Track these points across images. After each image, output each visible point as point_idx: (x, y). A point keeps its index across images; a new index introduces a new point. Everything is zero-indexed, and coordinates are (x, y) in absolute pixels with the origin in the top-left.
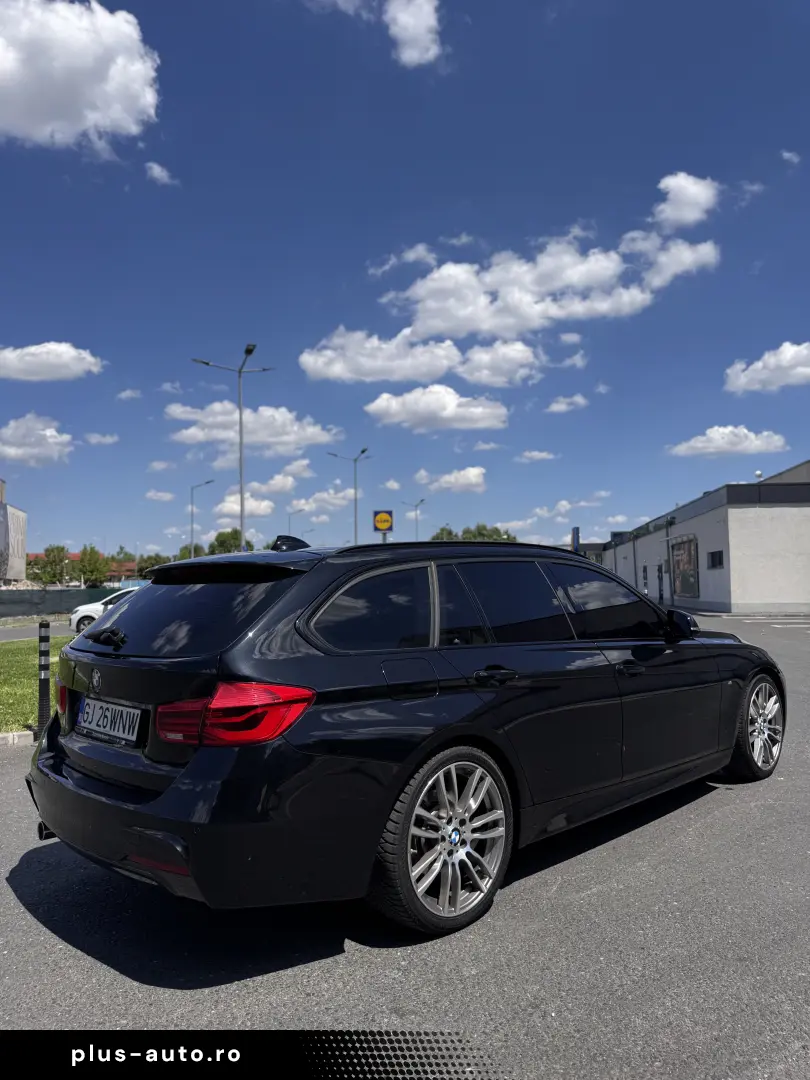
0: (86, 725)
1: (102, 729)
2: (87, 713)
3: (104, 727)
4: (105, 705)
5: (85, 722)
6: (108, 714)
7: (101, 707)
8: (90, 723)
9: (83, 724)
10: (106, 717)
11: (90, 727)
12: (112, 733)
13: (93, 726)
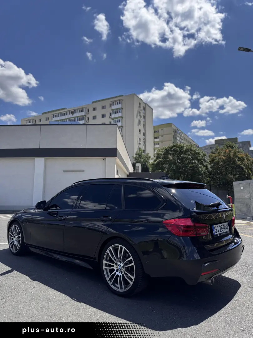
0: (217, 233)
1: (222, 232)
2: (216, 230)
3: (223, 231)
4: (220, 225)
5: (216, 233)
6: (222, 227)
7: (220, 226)
8: (218, 232)
9: (216, 234)
10: (222, 228)
11: (219, 233)
12: (225, 231)
13: (220, 232)
